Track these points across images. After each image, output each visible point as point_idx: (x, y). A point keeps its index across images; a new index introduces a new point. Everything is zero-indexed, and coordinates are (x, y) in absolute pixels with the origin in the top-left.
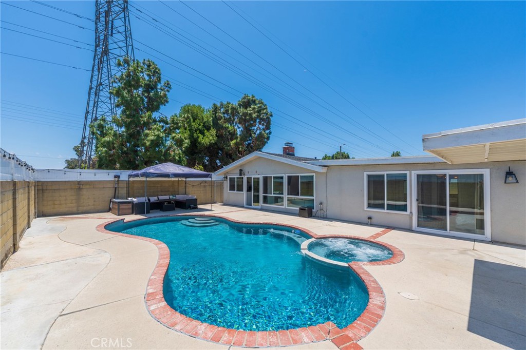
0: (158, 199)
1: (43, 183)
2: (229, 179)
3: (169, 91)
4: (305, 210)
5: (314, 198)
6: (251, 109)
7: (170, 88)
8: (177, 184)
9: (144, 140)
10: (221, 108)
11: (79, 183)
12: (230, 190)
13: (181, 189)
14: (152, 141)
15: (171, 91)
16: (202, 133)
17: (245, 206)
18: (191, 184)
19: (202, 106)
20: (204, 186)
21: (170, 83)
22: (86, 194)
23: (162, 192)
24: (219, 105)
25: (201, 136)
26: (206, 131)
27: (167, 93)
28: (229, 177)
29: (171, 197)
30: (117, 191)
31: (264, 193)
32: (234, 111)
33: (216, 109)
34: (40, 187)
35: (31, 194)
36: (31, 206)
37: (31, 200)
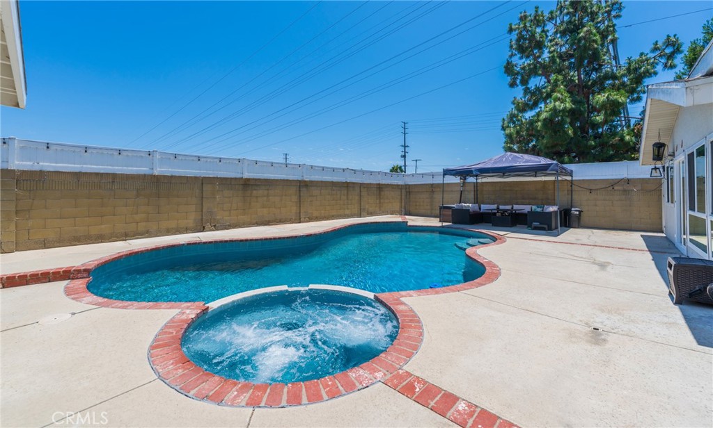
11: (432, 185)
29: (534, 207)
30: (463, 195)
34: (408, 190)
35: (380, 193)
36: (380, 203)
37: (380, 199)
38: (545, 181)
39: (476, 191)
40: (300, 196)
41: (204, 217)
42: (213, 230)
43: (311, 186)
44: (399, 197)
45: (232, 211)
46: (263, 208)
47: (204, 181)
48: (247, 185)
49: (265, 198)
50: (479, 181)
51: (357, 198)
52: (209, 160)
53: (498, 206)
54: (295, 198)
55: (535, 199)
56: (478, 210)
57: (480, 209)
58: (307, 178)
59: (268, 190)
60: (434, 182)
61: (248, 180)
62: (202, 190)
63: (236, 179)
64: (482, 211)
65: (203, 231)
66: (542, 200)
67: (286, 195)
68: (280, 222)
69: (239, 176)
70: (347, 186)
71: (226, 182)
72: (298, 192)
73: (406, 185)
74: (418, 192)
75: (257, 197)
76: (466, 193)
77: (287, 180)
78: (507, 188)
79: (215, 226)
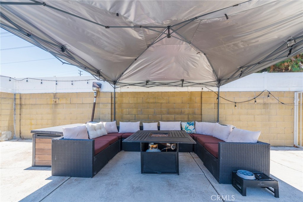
0: (159, 127)
8: (198, 99)
11: (55, 95)
13: (208, 110)
18: (232, 99)
20: (265, 104)
22: (62, 111)
23: (169, 113)
29: (184, 125)
34: (19, 101)
38: (191, 92)
39: (114, 104)
50: (118, 90)
53: (141, 123)
55: (181, 113)
56: (116, 130)
57: (118, 128)
60: (58, 91)
64: (120, 131)
66: (188, 114)
76: (101, 105)
78: (151, 101)
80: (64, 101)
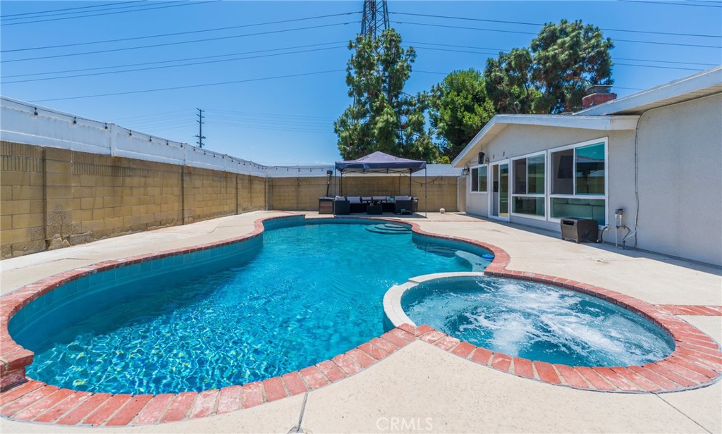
0: (372, 199)
1: (273, 179)
2: (471, 171)
3: (412, 61)
4: (572, 224)
5: (605, 197)
6: (556, 47)
7: (414, 56)
8: (398, 181)
9: (373, 129)
10: (500, 63)
11: (298, 179)
12: (473, 190)
13: (404, 188)
14: (380, 128)
15: (416, 59)
16: (470, 109)
17: (490, 216)
18: (419, 181)
19: (475, 70)
20: (440, 184)
21: (415, 50)
22: (304, 190)
23: (379, 191)
24: (496, 59)
25: (467, 114)
26: (476, 106)
27: (411, 64)
28: (471, 168)
29: (388, 198)
30: (330, 189)
31: (516, 192)
32: (522, 61)
33: (491, 66)
34: (271, 183)
35: (251, 187)
36: (251, 197)
37: (251, 192)
39: (341, 185)
40: (183, 187)
41: (49, 223)
42: (68, 246)
43: (194, 174)
44: (264, 191)
45: (96, 212)
46: (140, 204)
47: (45, 155)
48: (118, 167)
49: (142, 189)
50: (343, 175)
51: (234, 191)
52: (54, 117)
54: (177, 191)
57: (361, 200)
58: (190, 163)
59: (145, 177)
60: (300, 176)
61: (119, 159)
62: (44, 172)
63: (101, 156)
65: (47, 249)
66: (391, 191)
67: (167, 186)
68: (160, 224)
69: (105, 151)
70: (225, 175)
71: (85, 161)
72: (180, 181)
73: (269, 178)
74: (283, 185)
75: (131, 187)
77: (168, 164)
79: (68, 238)
80: (305, 183)
